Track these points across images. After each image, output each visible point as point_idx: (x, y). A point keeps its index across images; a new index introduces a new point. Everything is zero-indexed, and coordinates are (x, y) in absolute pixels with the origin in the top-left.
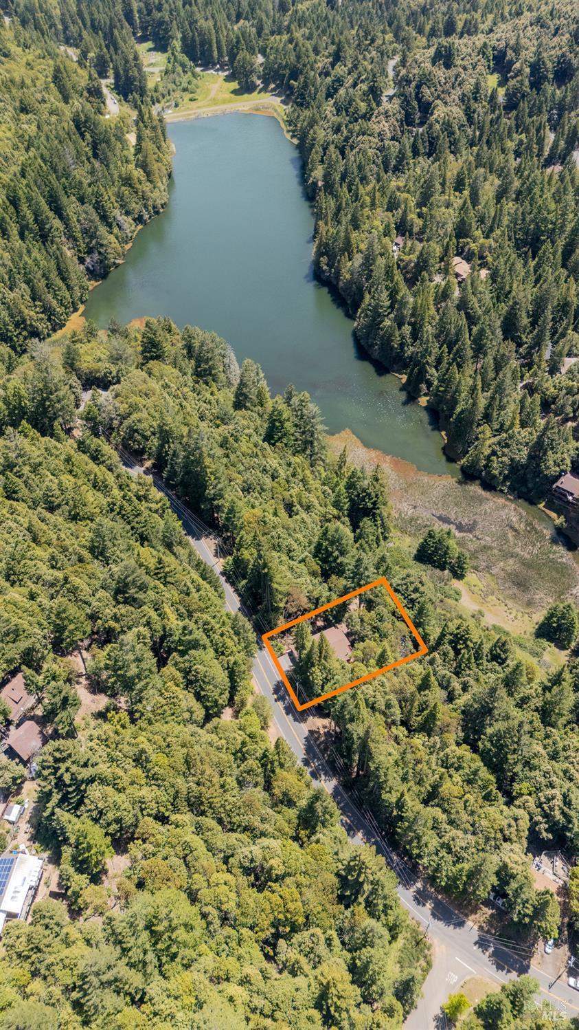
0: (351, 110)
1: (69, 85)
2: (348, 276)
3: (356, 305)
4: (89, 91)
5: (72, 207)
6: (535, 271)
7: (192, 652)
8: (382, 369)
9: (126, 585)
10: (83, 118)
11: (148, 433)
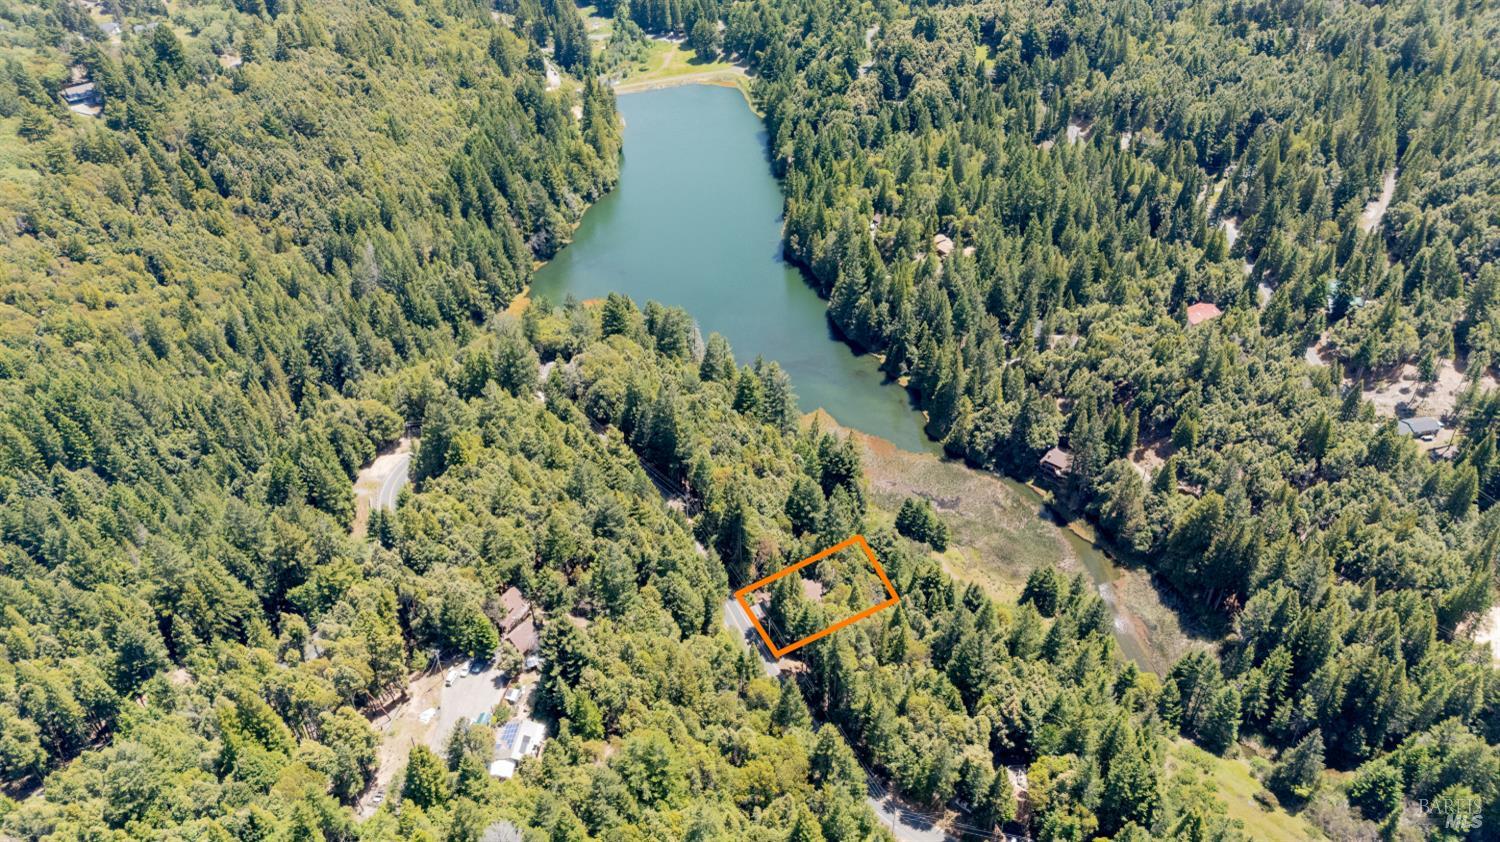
0: (824, 83)
1: (508, 56)
2: (821, 255)
3: (830, 285)
4: (529, 63)
5: (517, 183)
6: (1023, 250)
7: (670, 573)
8: (858, 350)
9: (605, 518)
10: (527, 92)
11: (614, 399)
